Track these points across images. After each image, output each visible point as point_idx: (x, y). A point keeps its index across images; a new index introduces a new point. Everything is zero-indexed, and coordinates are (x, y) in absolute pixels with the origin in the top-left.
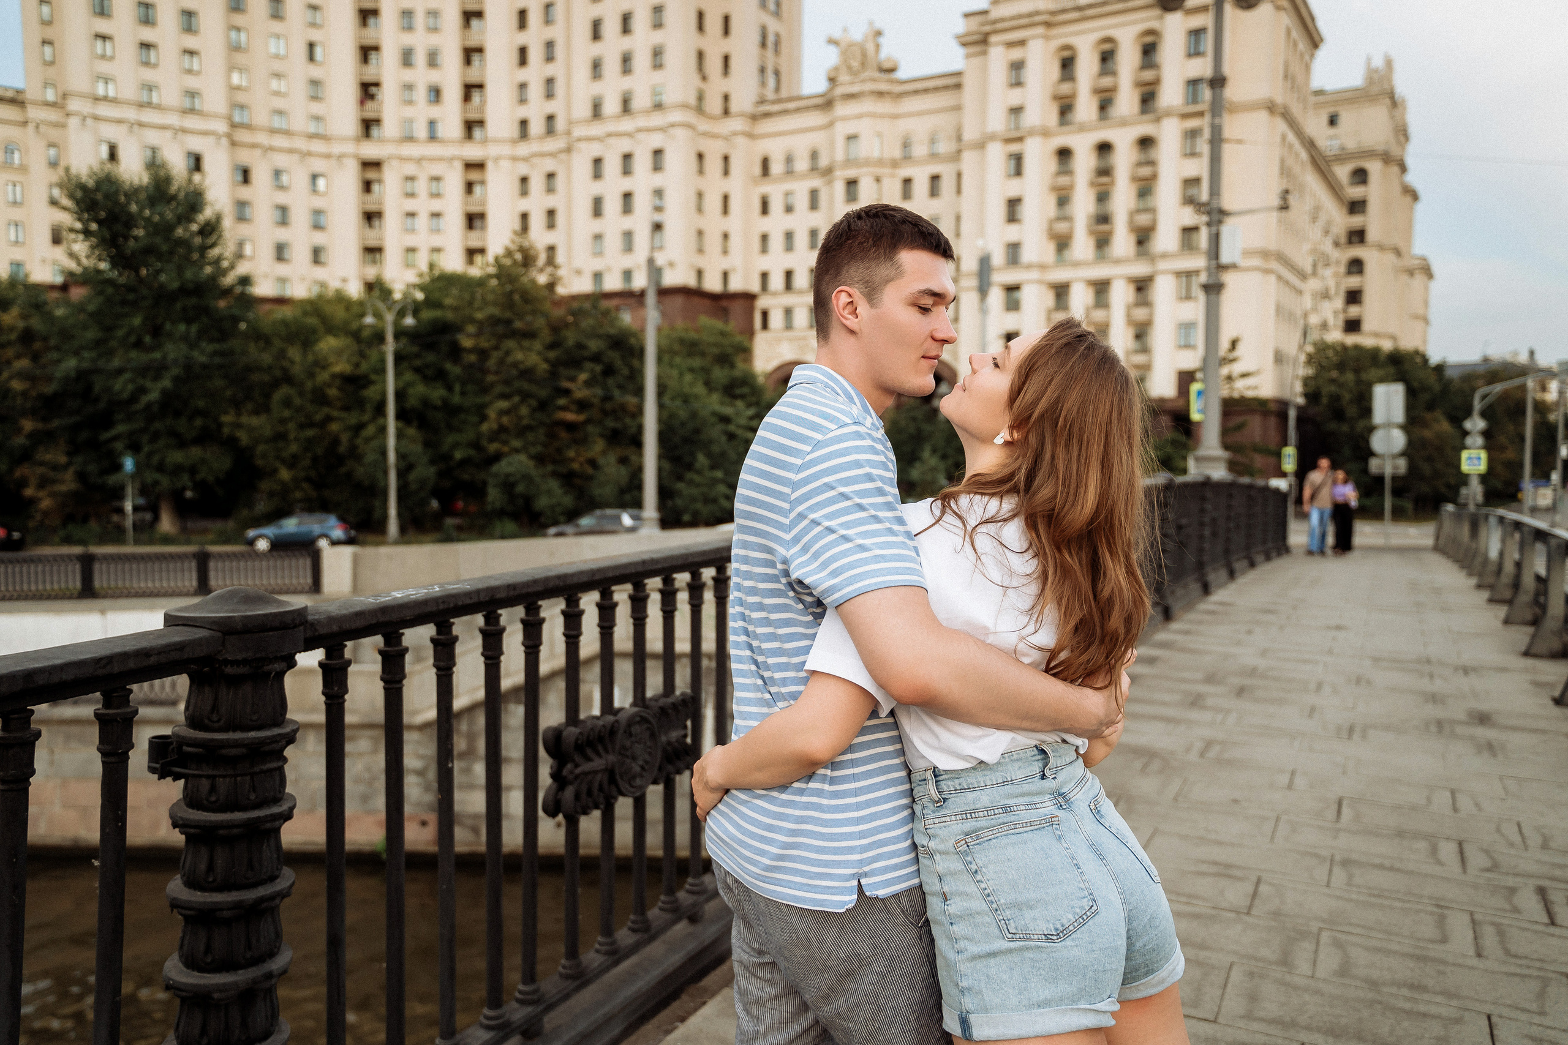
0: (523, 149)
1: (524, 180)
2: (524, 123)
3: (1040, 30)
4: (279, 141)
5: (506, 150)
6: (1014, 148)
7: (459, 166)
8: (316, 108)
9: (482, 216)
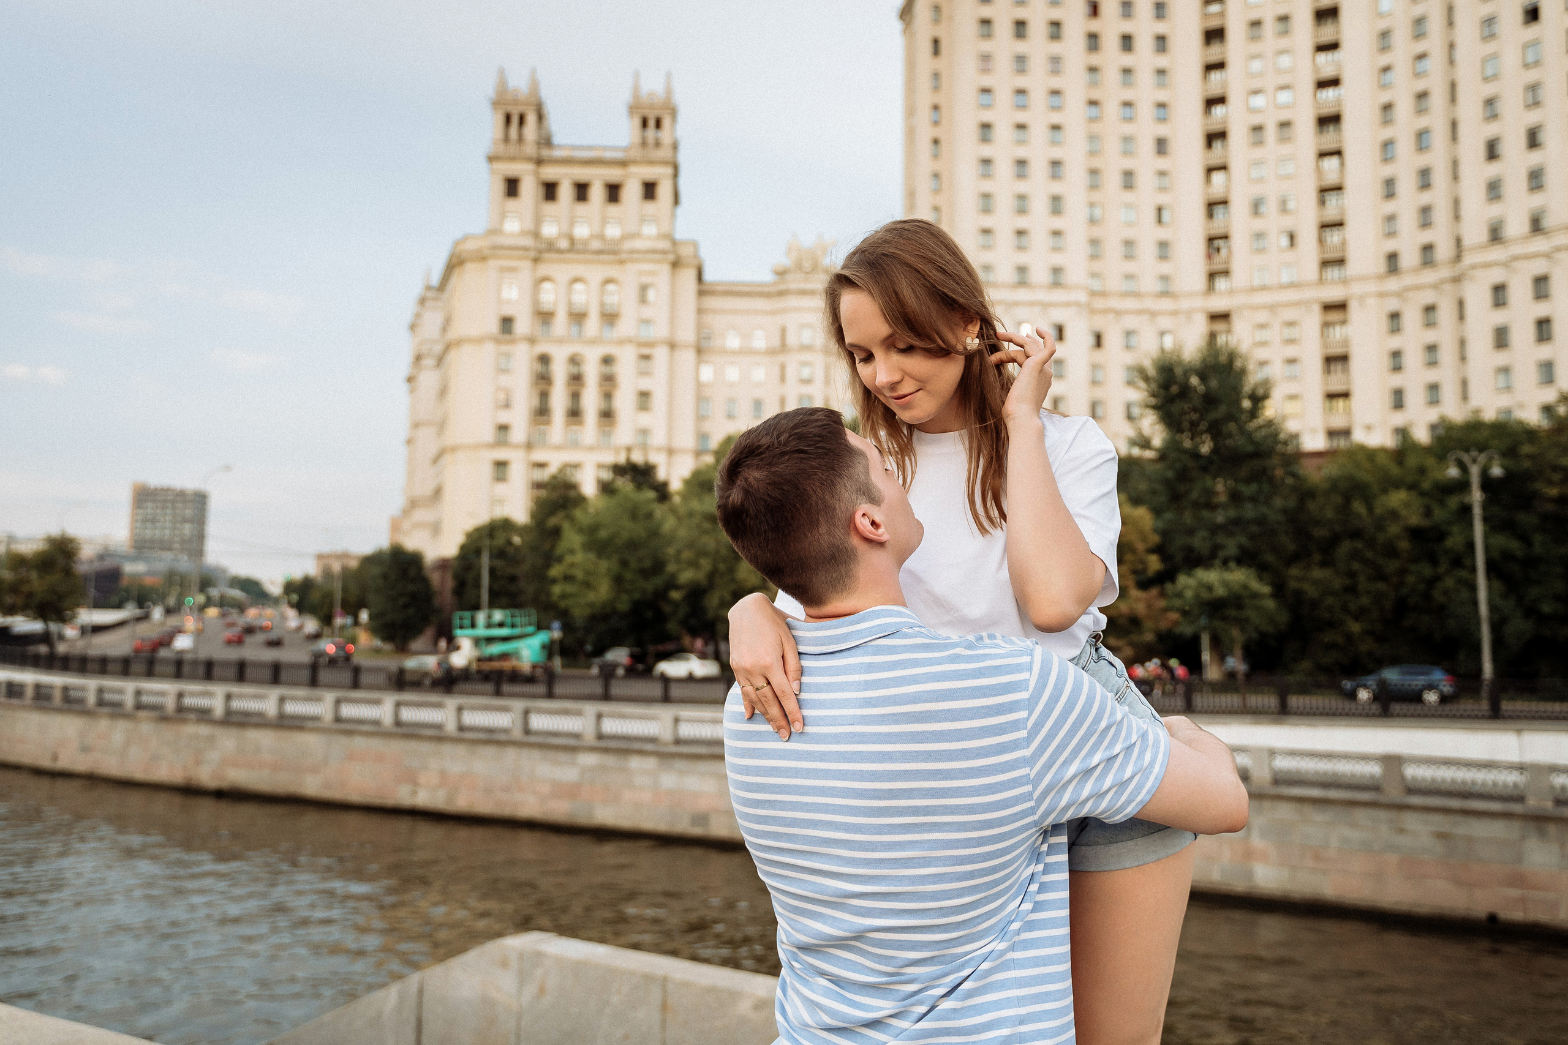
0: (1393, 284)
1: (1395, 316)
2: (1393, 258)
4: (1130, 304)
5: (1372, 287)
7: (1317, 309)
8: (1165, 268)
9: (1344, 358)
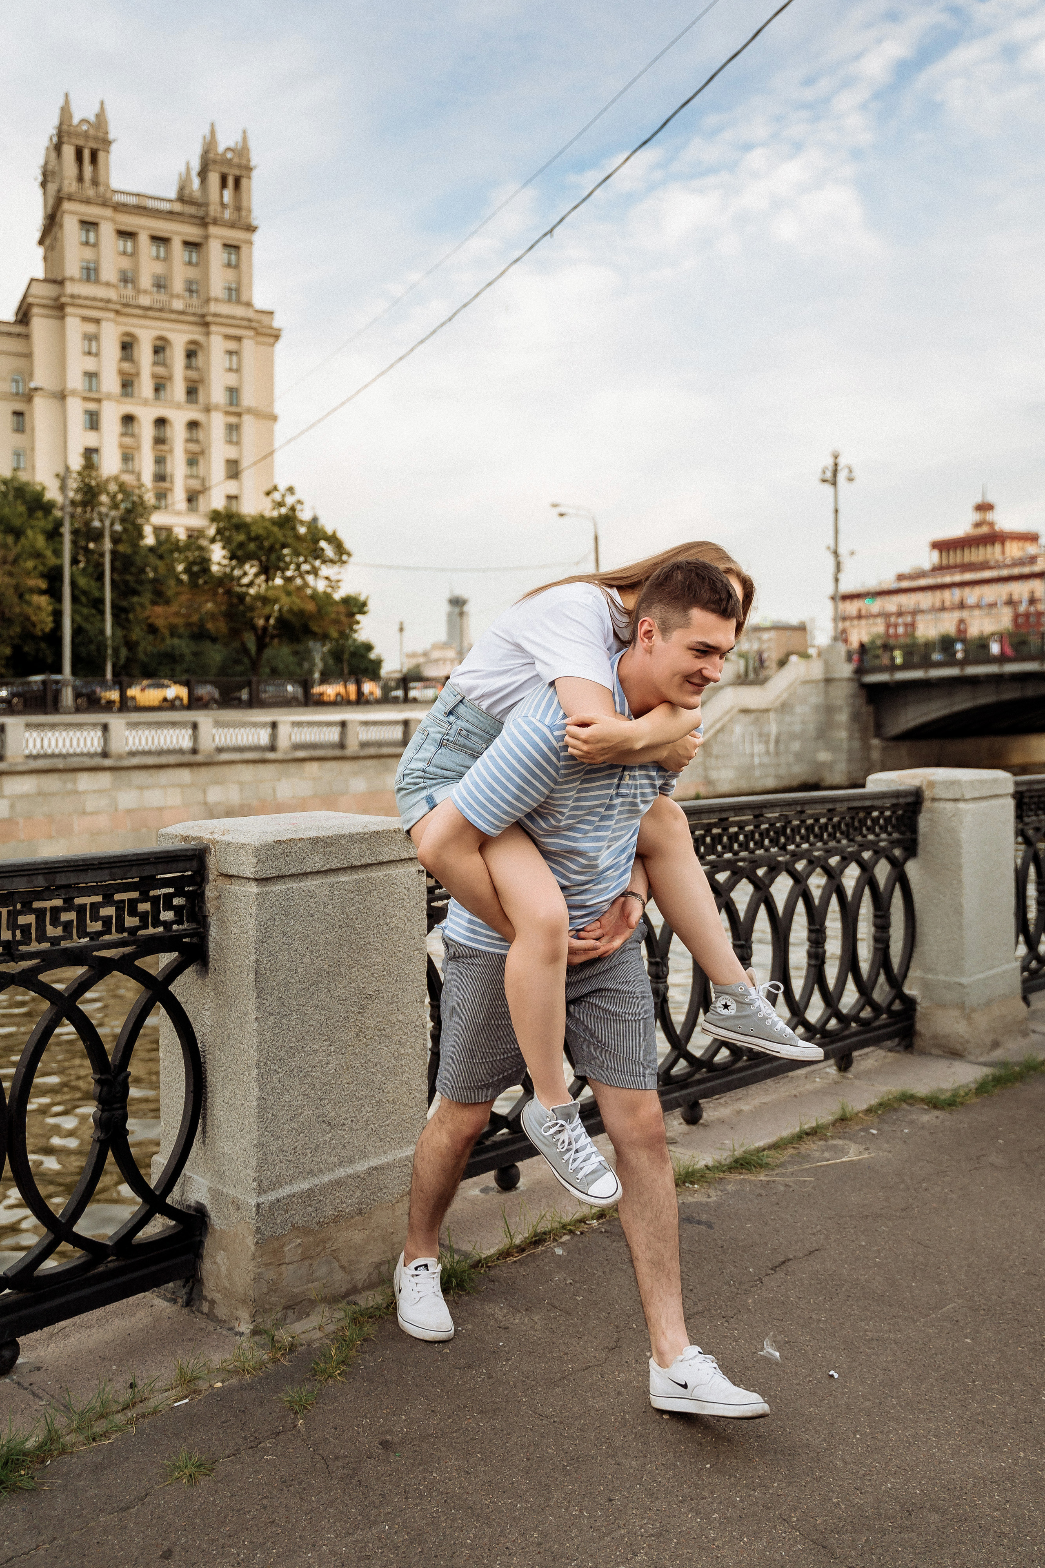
3: (111, 315)
6: (92, 406)
